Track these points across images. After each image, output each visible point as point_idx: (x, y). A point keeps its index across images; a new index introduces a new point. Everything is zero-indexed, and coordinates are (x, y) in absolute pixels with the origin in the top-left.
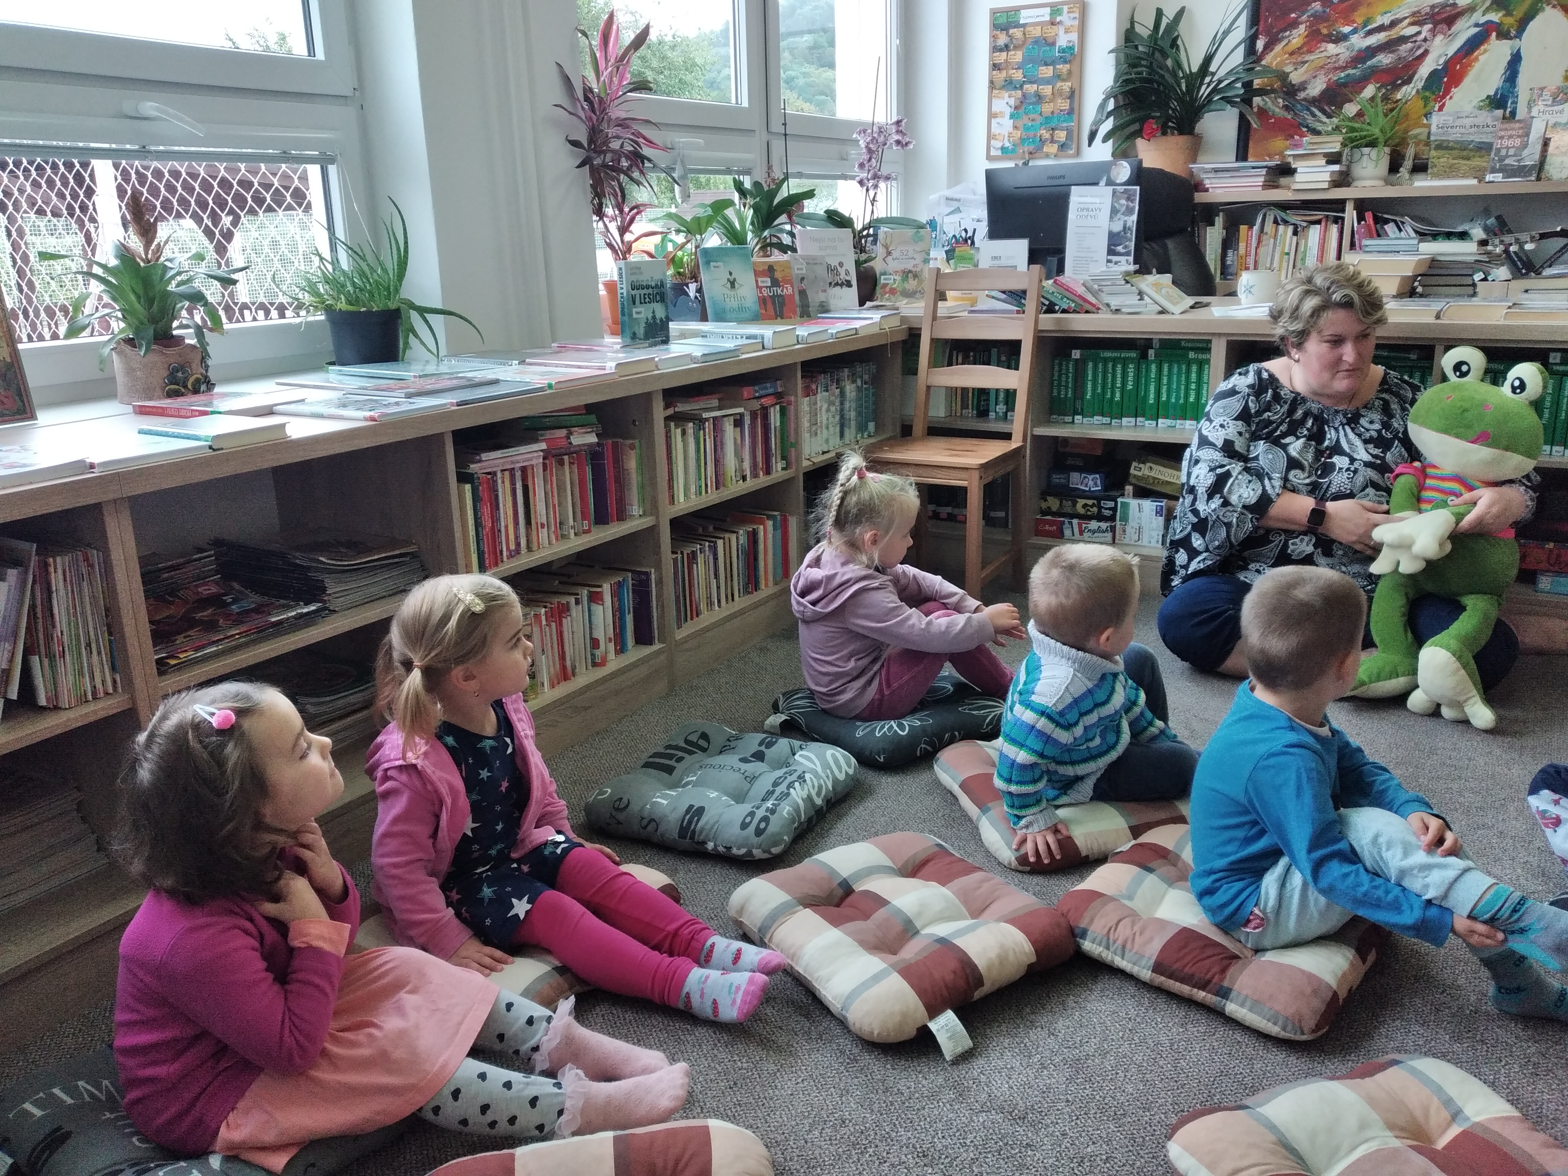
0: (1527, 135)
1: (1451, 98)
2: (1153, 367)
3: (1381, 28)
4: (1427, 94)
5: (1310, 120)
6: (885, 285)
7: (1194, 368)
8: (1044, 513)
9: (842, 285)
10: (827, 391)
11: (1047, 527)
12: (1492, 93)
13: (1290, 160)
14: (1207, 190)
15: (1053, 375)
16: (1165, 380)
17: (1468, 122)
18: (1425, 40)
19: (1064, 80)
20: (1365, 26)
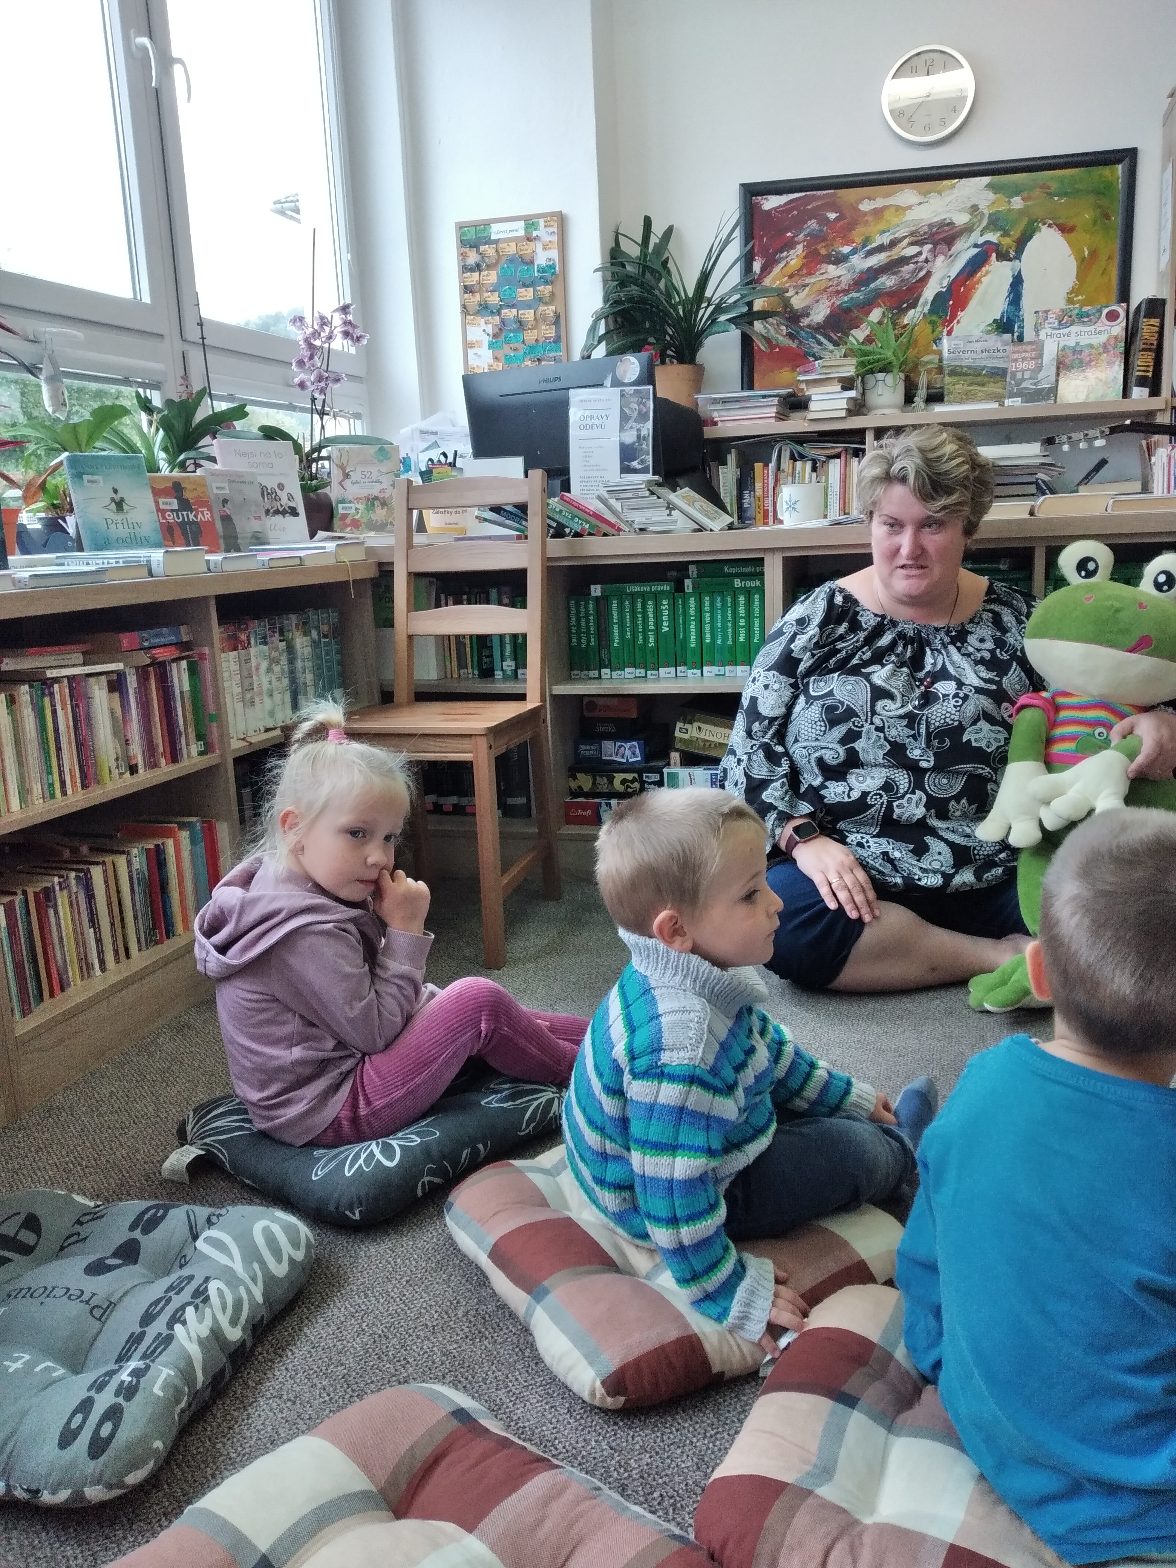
0: (1041, 356)
1: (958, 322)
2: (692, 600)
3: (881, 249)
4: (934, 318)
5: (816, 348)
6: (345, 516)
7: (742, 599)
8: (575, 794)
9: (284, 513)
10: (265, 643)
11: (580, 812)
12: (998, 317)
13: (803, 386)
14: (715, 424)
15: (569, 618)
16: (707, 617)
17: (978, 346)
18: (927, 261)
19: (546, 304)
20: (864, 246)
